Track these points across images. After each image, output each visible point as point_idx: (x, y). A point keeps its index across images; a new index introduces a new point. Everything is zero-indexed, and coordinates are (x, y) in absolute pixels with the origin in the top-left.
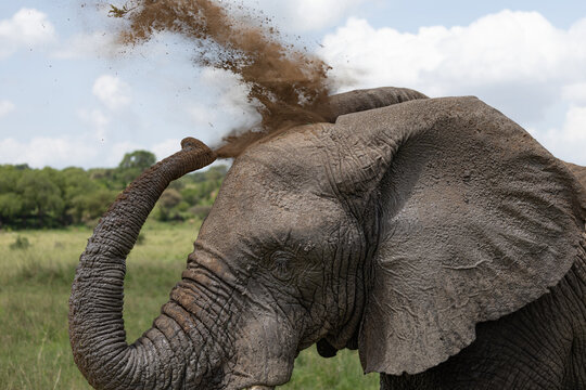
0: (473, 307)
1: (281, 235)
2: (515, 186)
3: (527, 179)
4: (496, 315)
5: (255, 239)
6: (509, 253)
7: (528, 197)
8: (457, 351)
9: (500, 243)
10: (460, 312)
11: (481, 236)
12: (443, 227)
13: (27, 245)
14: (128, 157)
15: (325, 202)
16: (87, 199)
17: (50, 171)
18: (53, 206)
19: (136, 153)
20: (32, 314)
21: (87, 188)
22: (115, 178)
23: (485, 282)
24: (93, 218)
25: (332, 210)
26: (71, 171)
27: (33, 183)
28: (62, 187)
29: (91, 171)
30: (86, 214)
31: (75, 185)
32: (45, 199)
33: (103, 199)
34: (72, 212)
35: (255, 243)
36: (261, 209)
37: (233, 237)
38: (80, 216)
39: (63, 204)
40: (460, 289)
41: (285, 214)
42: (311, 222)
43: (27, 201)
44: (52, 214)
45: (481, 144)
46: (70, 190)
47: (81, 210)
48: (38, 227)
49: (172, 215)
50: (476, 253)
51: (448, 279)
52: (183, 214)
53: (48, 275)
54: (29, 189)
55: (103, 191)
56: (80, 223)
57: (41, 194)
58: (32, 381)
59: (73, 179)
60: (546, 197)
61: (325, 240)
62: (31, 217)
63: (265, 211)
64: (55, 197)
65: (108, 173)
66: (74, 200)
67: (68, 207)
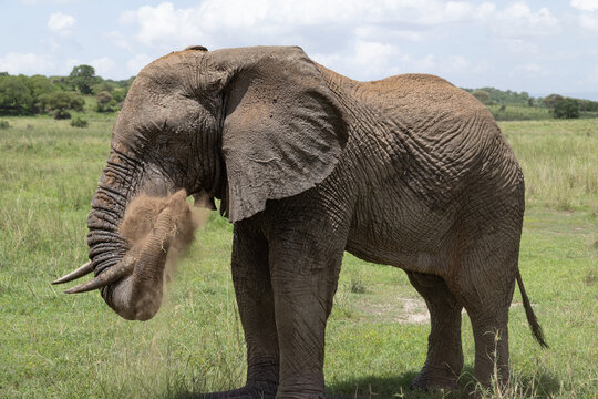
0: (265, 188)
1: (160, 124)
2: (302, 111)
3: (311, 107)
4: (279, 197)
5: (144, 128)
6: (292, 157)
7: (309, 120)
8: (250, 215)
9: (286, 149)
10: (255, 190)
11: (275, 142)
12: (252, 132)
13: (8, 126)
14: (76, 69)
15: (189, 101)
16: (49, 97)
17: (22, 77)
18: (26, 101)
19: (81, 67)
20: (12, 172)
21: (48, 90)
22: (67, 83)
23: (275, 173)
24: (53, 109)
25: (194, 106)
26: (38, 77)
27: (11, 85)
28: (32, 89)
29: (51, 78)
30: (48, 106)
31: (40, 87)
32: (20, 96)
33: (59, 97)
34: (38, 105)
35: (144, 131)
36: (148, 107)
37: (131, 127)
38: (44, 108)
39: (32, 99)
40: (258, 175)
41: (163, 110)
42: (180, 114)
43: (7, 97)
44: (25, 106)
45: (285, 78)
46: (37, 90)
47: (44, 104)
48: (15, 115)
49: (106, 108)
50: (271, 152)
51: (250, 167)
52: (113, 108)
53: (23, 146)
54: (8, 89)
55: (59, 91)
56: (44, 113)
57: (17, 93)
58: (12, 218)
59: (38, 83)
60: (322, 122)
61: (190, 125)
62: (11, 108)
63: (149, 108)
64: (27, 95)
65: (63, 79)
66: (40, 97)
67: (35, 102)
